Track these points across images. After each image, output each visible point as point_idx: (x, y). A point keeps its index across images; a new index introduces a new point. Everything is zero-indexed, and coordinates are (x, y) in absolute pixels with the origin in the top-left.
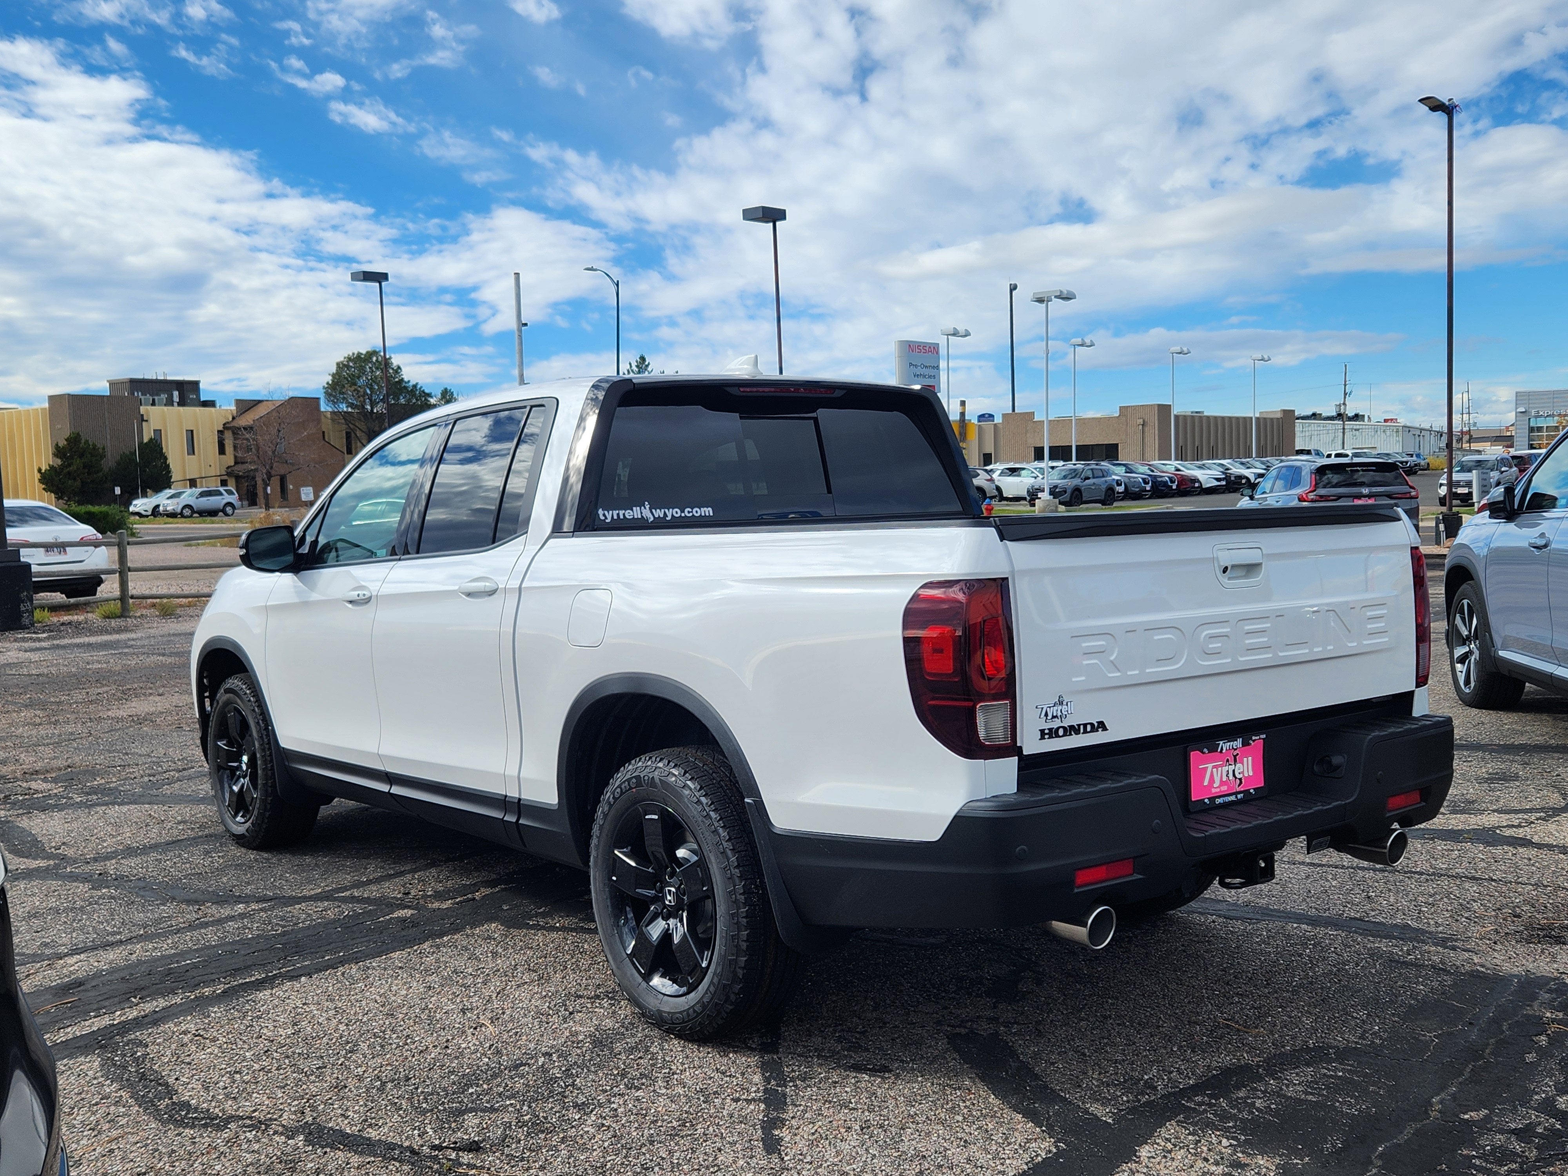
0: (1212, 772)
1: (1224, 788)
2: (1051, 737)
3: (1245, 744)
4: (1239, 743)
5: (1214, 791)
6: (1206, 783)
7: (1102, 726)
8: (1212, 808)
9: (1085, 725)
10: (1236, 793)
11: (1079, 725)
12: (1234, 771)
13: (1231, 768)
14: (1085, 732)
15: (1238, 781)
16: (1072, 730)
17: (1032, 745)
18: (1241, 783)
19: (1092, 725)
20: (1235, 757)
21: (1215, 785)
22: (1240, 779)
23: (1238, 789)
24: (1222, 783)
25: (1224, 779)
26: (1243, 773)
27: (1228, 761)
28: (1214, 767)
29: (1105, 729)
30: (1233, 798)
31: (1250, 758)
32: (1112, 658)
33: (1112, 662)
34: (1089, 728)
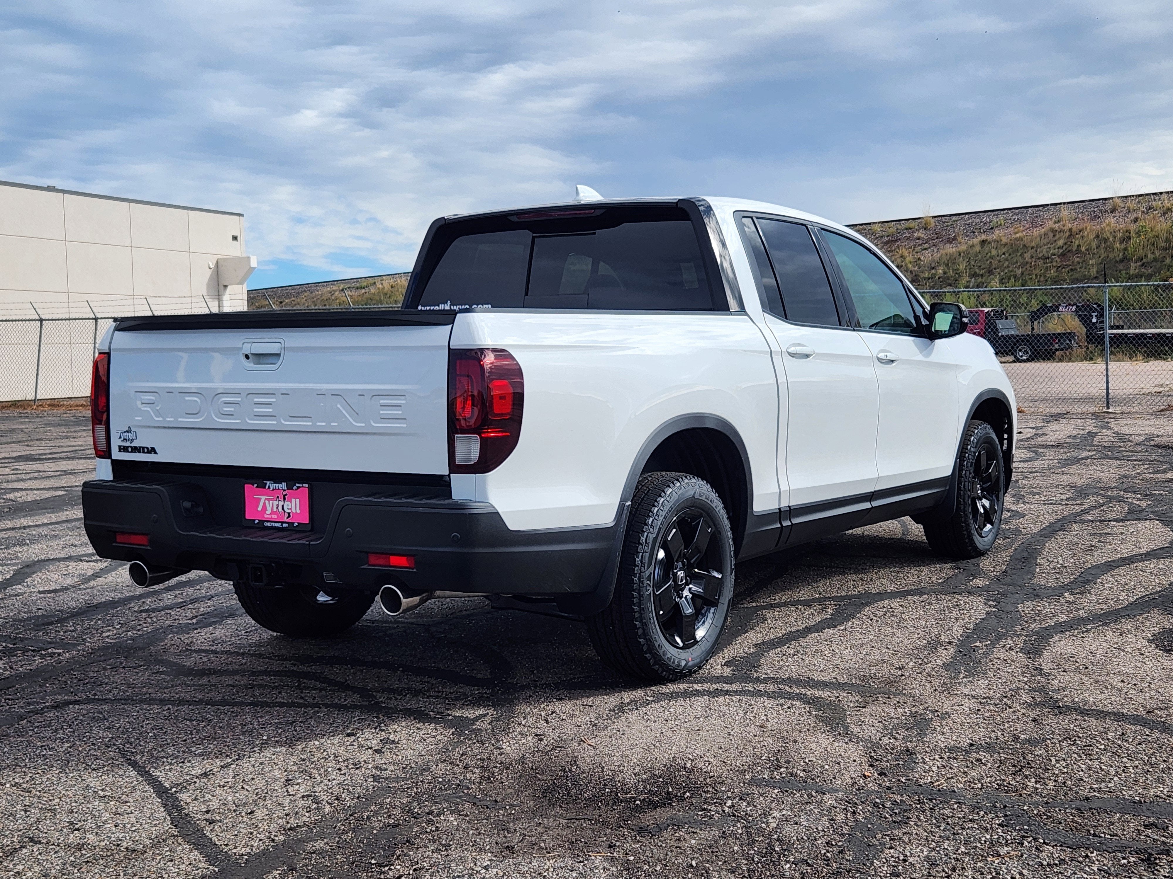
0: (264, 503)
1: (274, 516)
2: (124, 451)
3: (289, 488)
4: (284, 485)
5: (266, 516)
6: (260, 509)
7: (152, 451)
8: (261, 527)
9: (143, 448)
10: (282, 523)
11: (140, 447)
12: (283, 506)
13: (281, 503)
14: (144, 452)
15: (287, 515)
16: (135, 450)
17: (117, 455)
18: (289, 516)
19: (147, 448)
20: (284, 496)
21: (267, 512)
22: (289, 514)
23: (287, 520)
24: (273, 512)
25: (275, 509)
26: (291, 509)
27: (278, 497)
28: (266, 499)
29: (156, 453)
30: (279, 525)
31: (298, 500)
32: (158, 408)
33: (157, 410)
34: (146, 450)
